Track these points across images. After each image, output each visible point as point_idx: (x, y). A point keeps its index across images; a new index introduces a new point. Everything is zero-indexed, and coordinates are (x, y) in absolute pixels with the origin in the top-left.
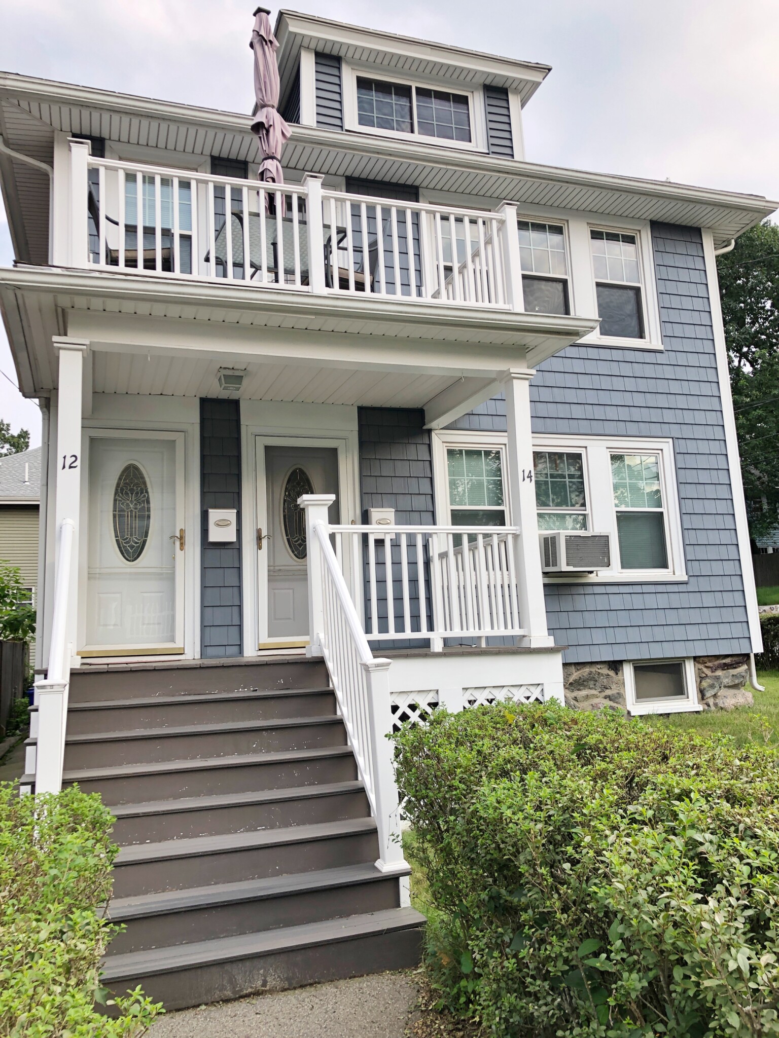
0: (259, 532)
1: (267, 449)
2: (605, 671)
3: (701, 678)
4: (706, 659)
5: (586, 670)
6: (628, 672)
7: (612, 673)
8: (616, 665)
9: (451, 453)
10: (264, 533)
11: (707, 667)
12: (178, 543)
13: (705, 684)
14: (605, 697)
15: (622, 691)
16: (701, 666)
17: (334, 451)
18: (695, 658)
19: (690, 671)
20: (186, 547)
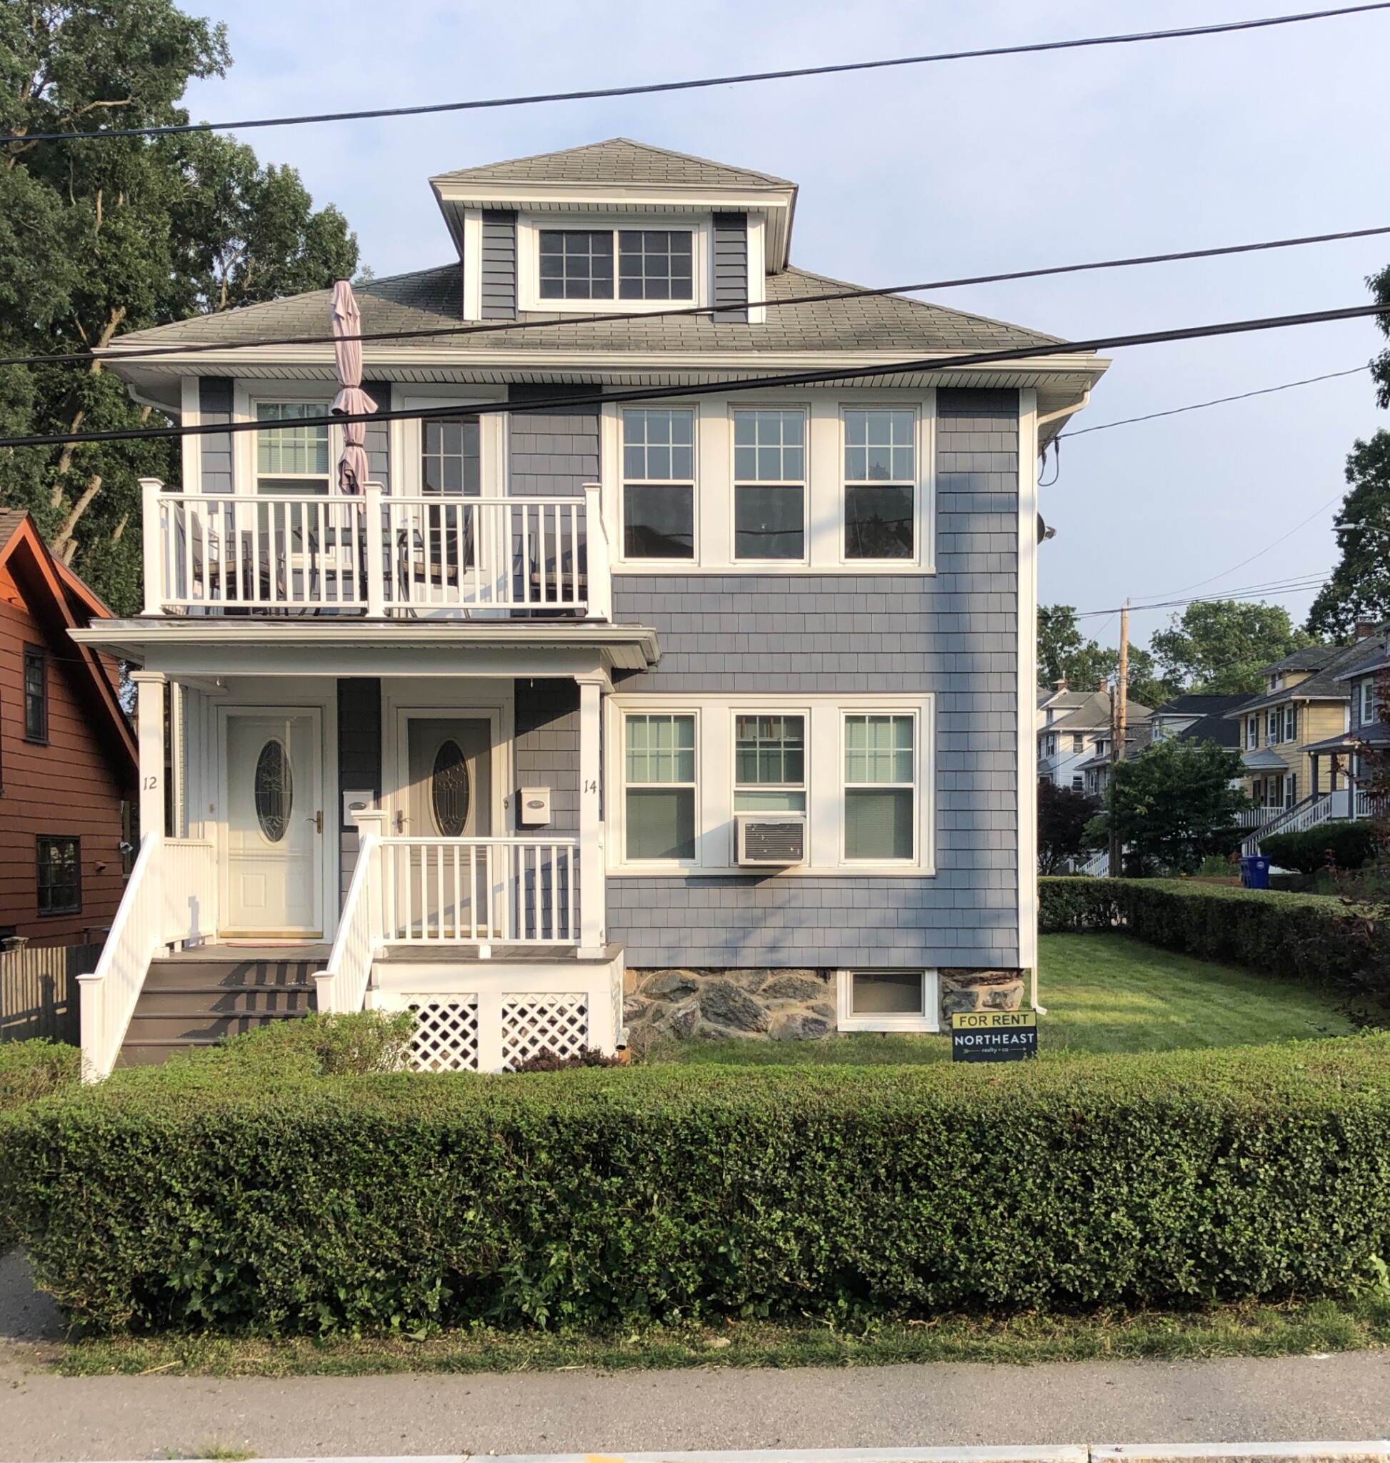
0: (400, 814)
1: (411, 721)
2: (810, 977)
3: (945, 993)
4: (952, 972)
5: (786, 975)
6: (843, 981)
7: (820, 981)
8: (825, 972)
9: (632, 719)
10: (406, 815)
11: (956, 981)
12: (315, 826)
13: (948, 1001)
14: (808, 1008)
15: (831, 1003)
16: (947, 980)
17: (487, 722)
18: (940, 970)
19: (931, 984)
20: (325, 830)
